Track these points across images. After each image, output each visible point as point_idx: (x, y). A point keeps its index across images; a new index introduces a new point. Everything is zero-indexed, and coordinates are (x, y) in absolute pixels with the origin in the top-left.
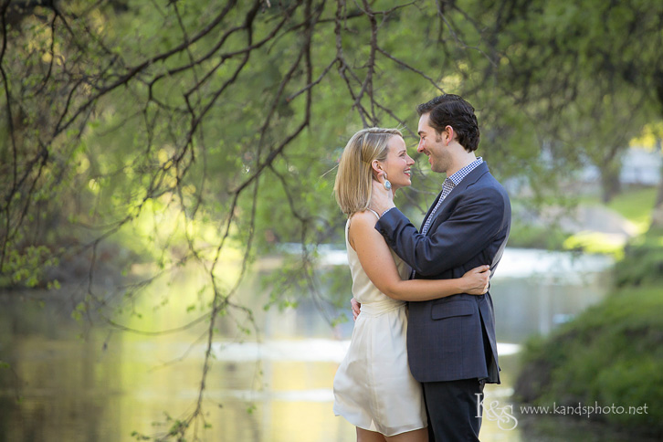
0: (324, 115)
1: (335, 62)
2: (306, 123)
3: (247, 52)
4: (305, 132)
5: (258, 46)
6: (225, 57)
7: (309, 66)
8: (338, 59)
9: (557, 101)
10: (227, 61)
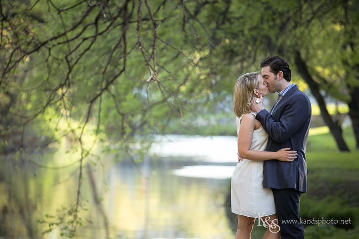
0: (132, 66)
1: (137, 44)
2: (124, 70)
3: (95, 37)
4: (123, 74)
5: (101, 34)
6: (85, 39)
7: (125, 43)
8: (138, 42)
9: (245, 64)
10: (86, 41)
